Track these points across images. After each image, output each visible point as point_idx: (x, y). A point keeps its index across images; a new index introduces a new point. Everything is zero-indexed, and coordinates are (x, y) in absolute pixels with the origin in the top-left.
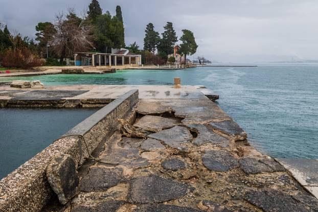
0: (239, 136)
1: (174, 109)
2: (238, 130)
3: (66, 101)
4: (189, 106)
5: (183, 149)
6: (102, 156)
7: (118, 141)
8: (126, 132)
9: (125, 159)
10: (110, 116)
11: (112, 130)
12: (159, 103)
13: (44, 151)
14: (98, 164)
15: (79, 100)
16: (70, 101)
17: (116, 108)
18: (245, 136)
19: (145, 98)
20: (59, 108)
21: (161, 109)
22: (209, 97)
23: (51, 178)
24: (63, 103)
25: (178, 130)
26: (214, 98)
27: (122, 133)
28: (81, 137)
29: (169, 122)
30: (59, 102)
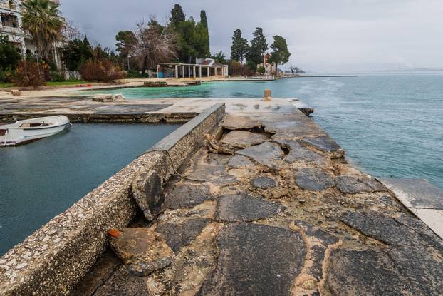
0: (336, 153)
1: (264, 124)
2: (335, 147)
3: (149, 115)
4: (280, 120)
5: (274, 166)
6: (188, 172)
7: (205, 157)
8: (213, 148)
9: (211, 176)
10: (195, 131)
11: (197, 146)
12: (247, 118)
13: (128, 167)
14: (184, 181)
15: (162, 114)
16: (154, 115)
17: (201, 123)
18: (343, 153)
19: (232, 112)
21: (251, 124)
22: (303, 110)
23: (137, 194)
24: (145, 118)
25: (268, 146)
26: (307, 112)
27: (208, 149)
28: (166, 152)
29: (258, 137)
30: (142, 116)
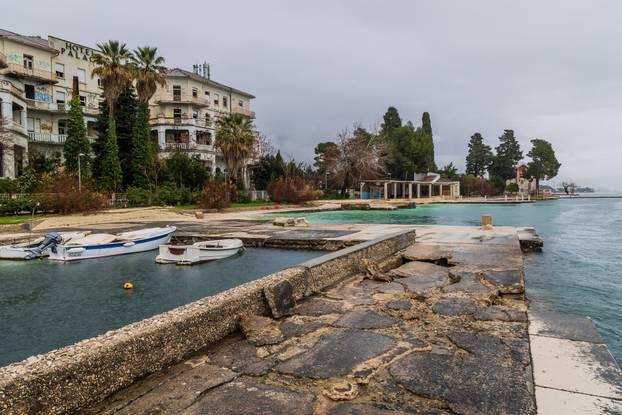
1: (452, 255)
3: (327, 242)
5: (424, 294)
6: (331, 292)
7: (357, 282)
8: (370, 274)
9: (352, 296)
13: (269, 276)
14: (322, 297)
15: (341, 241)
16: (332, 242)
18: (521, 288)
20: (318, 250)
24: (322, 245)
27: (365, 274)
28: (308, 269)
30: (320, 242)
